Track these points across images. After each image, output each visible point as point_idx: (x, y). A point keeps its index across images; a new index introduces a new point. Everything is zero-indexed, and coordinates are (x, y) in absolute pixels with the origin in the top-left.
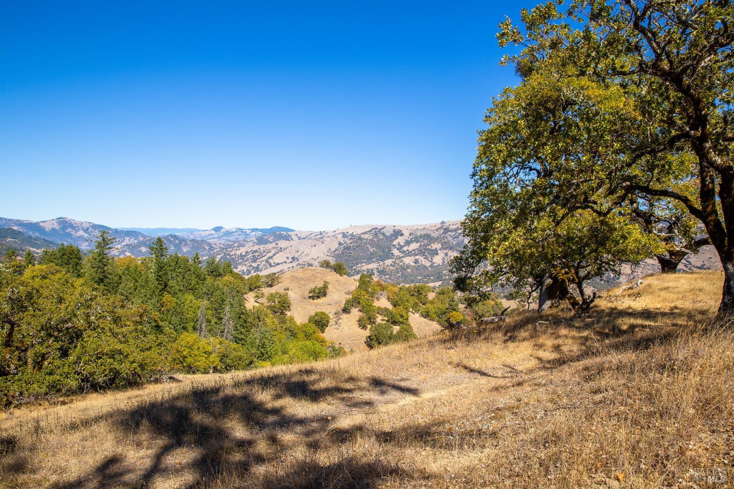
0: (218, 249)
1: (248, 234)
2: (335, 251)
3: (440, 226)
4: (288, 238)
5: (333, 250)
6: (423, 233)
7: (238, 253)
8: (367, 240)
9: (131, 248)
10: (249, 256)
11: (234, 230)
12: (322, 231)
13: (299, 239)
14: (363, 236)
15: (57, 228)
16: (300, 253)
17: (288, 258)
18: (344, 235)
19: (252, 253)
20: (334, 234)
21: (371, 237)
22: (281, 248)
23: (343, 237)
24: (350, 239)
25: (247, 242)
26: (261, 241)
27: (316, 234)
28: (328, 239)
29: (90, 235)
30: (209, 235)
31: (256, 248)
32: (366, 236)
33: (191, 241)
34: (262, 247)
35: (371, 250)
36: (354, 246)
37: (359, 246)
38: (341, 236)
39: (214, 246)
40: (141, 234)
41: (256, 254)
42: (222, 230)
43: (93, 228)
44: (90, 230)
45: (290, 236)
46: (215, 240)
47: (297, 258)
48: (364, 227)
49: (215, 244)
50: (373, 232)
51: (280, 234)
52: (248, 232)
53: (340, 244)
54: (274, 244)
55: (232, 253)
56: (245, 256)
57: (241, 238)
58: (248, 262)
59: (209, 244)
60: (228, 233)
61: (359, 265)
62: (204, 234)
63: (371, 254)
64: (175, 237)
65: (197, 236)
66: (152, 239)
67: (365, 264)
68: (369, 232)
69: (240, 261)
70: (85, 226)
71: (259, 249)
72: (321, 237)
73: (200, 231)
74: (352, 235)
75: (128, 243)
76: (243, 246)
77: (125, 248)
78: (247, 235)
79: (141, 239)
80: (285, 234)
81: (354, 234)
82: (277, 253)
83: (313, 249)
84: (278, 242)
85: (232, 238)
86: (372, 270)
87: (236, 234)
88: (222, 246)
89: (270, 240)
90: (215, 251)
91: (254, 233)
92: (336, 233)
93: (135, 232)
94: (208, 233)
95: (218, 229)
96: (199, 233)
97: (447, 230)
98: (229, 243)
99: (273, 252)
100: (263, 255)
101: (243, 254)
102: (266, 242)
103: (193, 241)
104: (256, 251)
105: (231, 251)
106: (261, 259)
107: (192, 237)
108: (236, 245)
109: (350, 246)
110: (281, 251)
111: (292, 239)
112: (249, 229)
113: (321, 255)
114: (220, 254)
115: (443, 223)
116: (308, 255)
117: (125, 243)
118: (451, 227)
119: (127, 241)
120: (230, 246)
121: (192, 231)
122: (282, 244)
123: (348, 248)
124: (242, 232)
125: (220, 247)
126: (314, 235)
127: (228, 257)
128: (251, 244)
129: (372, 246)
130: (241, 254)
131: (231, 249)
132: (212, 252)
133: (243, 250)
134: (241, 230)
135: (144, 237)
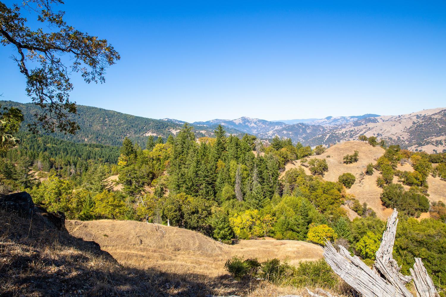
0: (329, 131)
1: (348, 120)
2: (410, 128)
4: (375, 121)
5: (408, 127)
7: (341, 132)
8: (436, 119)
9: (279, 132)
10: (347, 134)
11: (339, 118)
12: (400, 115)
13: (383, 121)
14: (433, 117)
15: (241, 123)
16: (383, 131)
17: (374, 134)
18: (418, 117)
19: (350, 132)
20: (409, 116)
21: (440, 117)
22: (369, 128)
23: (417, 118)
24: (422, 119)
25: (347, 125)
26: (356, 124)
27: (396, 117)
28: (405, 121)
29: (257, 125)
30: (324, 122)
31: (352, 129)
32: (436, 116)
33: (312, 126)
34: (356, 128)
35: (440, 127)
36: (425, 124)
37: (429, 124)
38: (415, 117)
39: (326, 129)
40: (284, 123)
41: (352, 133)
42: (331, 119)
43: (258, 121)
44: (257, 123)
45: (376, 120)
46: (327, 125)
47: (381, 134)
48: (435, 110)
49: (327, 127)
50: (442, 112)
51: (370, 119)
52: (348, 118)
53: (414, 123)
54: (365, 125)
55: (336, 133)
56: (345, 134)
57: (344, 123)
58: (347, 138)
59: (323, 127)
60: (336, 120)
61: (429, 138)
62: (320, 121)
63: (440, 129)
64: (303, 124)
65: (316, 123)
66: (289, 126)
67: (434, 137)
68: (439, 113)
69: (342, 137)
70: (255, 121)
71: (354, 129)
72: (399, 119)
73: (318, 120)
74: (424, 116)
75: (277, 129)
76: (344, 128)
77: (275, 132)
78: (347, 120)
79: (284, 126)
80: (373, 118)
81: (426, 115)
82: (367, 131)
83: (393, 127)
84: (367, 124)
85: (338, 123)
86: (440, 141)
87: (340, 120)
88: (331, 128)
89: (362, 123)
90: (326, 131)
91: (352, 119)
92: (411, 115)
93: (281, 122)
94: (323, 120)
95: (329, 118)
96: (318, 121)
98: (335, 126)
99: (364, 131)
100: (357, 133)
101: (344, 133)
102: (360, 124)
103: (313, 126)
104: (352, 131)
105: (336, 131)
106: (356, 136)
107: (313, 124)
108: (340, 127)
109: (422, 124)
110: (370, 130)
111: (378, 122)
112: (349, 117)
113: (399, 132)
114: (329, 133)
116: (389, 132)
117: (275, 129)
119: (277, 127)
120: (336, 128)
121: (313, 120)
122: (370, 125)
123: (421, 126)
124: (345, 119)
125: (330, 129)
126: (394, 118)
127: (334, 135)
128: (349, 126)
129: (441, 124)
130: (342, 133)
131: (336, 130)
132: (325, 132)
133: (344, 130)
134: (344, 118)
135: (285, 125)
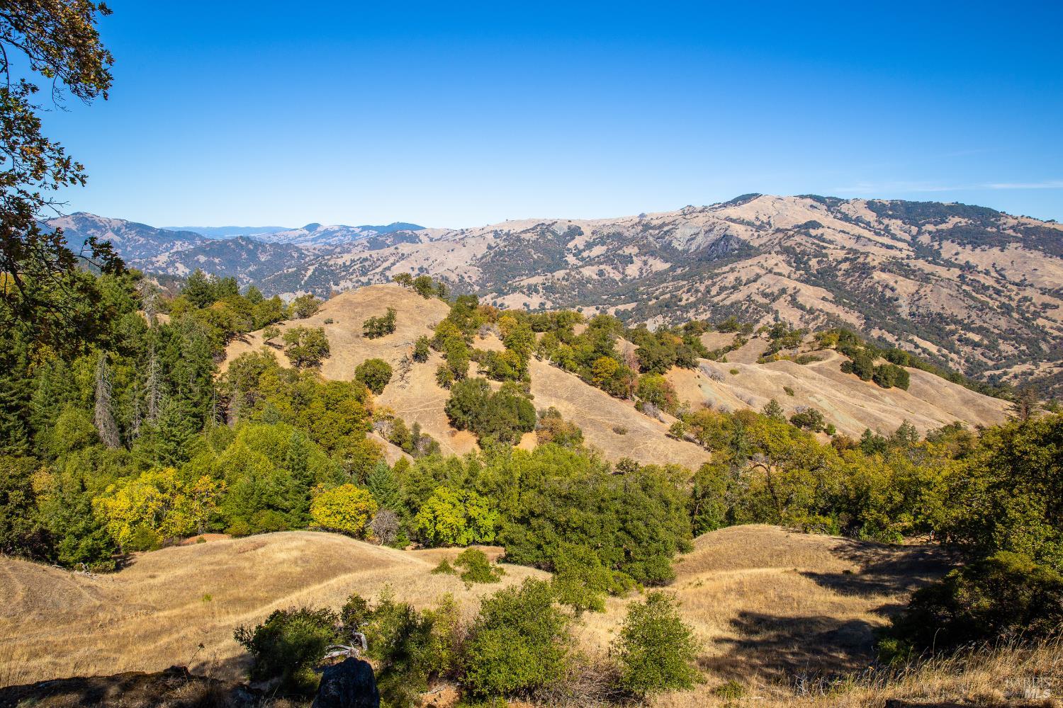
0: (312, 258)
1: (356, 235)
2: (482, 258)
3: (638, 220)
4: (414, 239)
5: (479, 256)
6: (612, 230)
7: (340, 262)
8: (529, 241)
9: (185, 257)
10: (355, 267)
11: (337, 228)
12: (464, 228)
13: (431, 240)
14: (523, 236)
15: (74, 228)
16: (430, 261)
17: (413, 268)
18: (497, 234)
19: (361, 263)
20: (481, 233)
21: (535, 238)
22: (403, 255)
23: (495, 237)
24: (504, 240)
25: (355, 246)
26: (374, 244)
27: (455, 233)
28: (473, 241)
29: (124, 238)
30: (300, 236)
31: (366, 254)
32: (527, 236)
33: (271, 245)
34: (374, 253)
35: (535, 257)
36: (509, 251)
37: (517, 250)
38: (491, 235)
39: (306, 252)
40: (198, 235)
41: (366, 264)
42: (319, 229)
43: (126, 227)
44: (122, 231)
45: (417, 236)
46: (309, 244)
47: (426, 269)
48: (526, 222)
49: (307, 250)
50: (539, 229)
51: (403, 234)
52: (357, 231)
53: (490, 247)
54: (393, 248)
55: (331, 262)
56: (350, 266)
57: (346, 240)
58: (354, 276)
59: (298, 250)
60: (328, 233)
61: (517, 279)
62: (291, 235)
63: (535, 262)
64: (248, 240)
65: (283, 237)
66: (213, 243)
67: (525, 277)
68: (533, 229)
69: (343, 274)
70: (115, 225)
71: (371, 256)
72: (462, 237)
73: (286, 230)
74: (508, 234)
75: (180, 249)
76: (349, 252)
77: (175, 257)
78: (354, 235)
79: (199, 243)
80: (410, 233)
81: (511, 232)
82: (398, 261)
83: (451, 255)
84: (398, 246)
85: (334, 241)
86: (536, 286)
87: (339, 234)
88: (317, 252)
89: (388, 242)
90: (307, 259)
91: (365, 233)
92: (485, 231)
93: (190, 233)
94: (298, 233)
95: (312, 227)
96: (285, 233)
97: (647, 227)
98: (328, 247)
99: (391, 260)
100: (377, 265)
101: (348, 264)
102: (382, 245)
103: (275, 245)
104: (366, 260)
105: (329, 260)
106: (374, 272)
107: (275, 240)
108: (338, 250)
109: (504, 251)
110: (403, 259)
111: (421, 241)
112: (358, 227)
113: (462, 264)
114: (313, 264)
115: (642, 216)
116: (442, 264)
117: (175, 250)
118: (655, 223)
119: (179, 246)
120: (331, 253)
121: (274, 231)
122: (405, 248)
123: (501, 254)
124: (348, 231)
125: (314, 255)
126: (453, 234)
127: (325, 268)
128: (360, 248)
129: (537, 251)
130: (344, 263)
131: (329, 257)
132: (303, 261)
133: (347, 258)
134: (347, 228)
135: (203, 239)
